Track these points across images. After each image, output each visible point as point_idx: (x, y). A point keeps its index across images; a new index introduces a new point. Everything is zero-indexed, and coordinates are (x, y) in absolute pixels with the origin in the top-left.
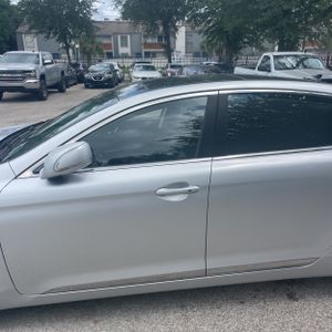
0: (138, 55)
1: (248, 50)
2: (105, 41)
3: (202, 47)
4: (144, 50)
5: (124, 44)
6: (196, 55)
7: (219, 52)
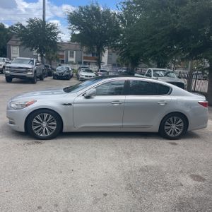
0: (80, 63)
1: (143, 65)
2: (61, 54)
3: (117, 61)
4: (83, 61)
5: (72, 56)
6: (114, 65)
7: (127, 65)
